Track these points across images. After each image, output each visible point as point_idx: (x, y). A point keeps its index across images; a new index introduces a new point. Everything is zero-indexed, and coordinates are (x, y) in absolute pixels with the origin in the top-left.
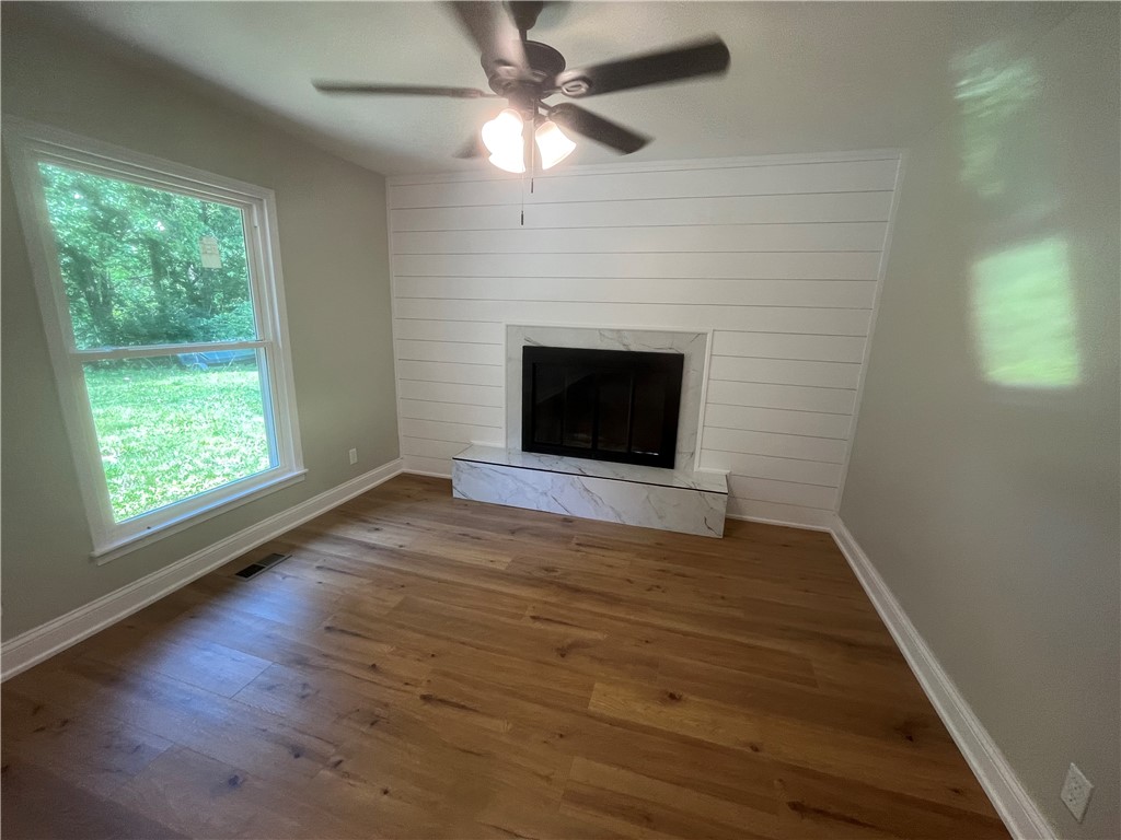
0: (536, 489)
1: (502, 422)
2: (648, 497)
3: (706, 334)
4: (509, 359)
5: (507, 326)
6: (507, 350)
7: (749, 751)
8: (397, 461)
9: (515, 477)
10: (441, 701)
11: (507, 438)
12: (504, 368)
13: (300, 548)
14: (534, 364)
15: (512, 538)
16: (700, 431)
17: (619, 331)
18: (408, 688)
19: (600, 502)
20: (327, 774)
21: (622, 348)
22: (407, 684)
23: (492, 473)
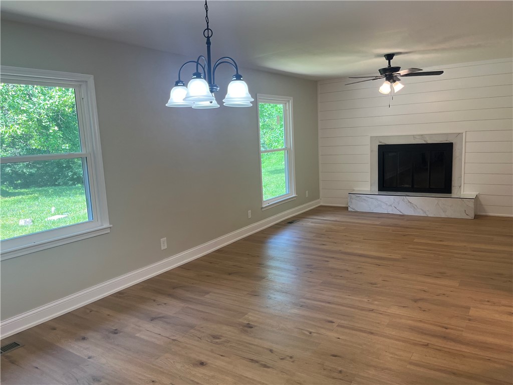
0: (387, 204)
1: (368, 179)
2: (438, 203)
3: (463, 133)
4: (372, 151)
5: (371, 137)
6: (371, 147)
8: (318, 200)
9: (377, 199)
11: (371, 186)
12: (369, 155)
14: (383, 152)
16: (463, 176)
17: (422, 135)
19: (415, 207)
21: (424, 142)
23: (366, 199)
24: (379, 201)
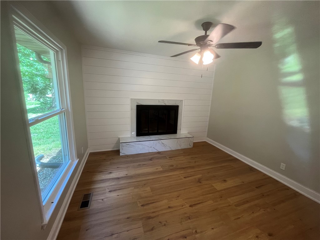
0: (148, 146)
3: (183, 100)
5: (131, 99)
6: (131, 106)
7: (243, 183)
8: (88, 149)
9: (142, 144)
10: (194, 205)
11: (131, 133)
12: (130, 112)
13: (91, 189)
14: (140, 110)
15: (152, 162)
16: (182, 124)
17: (163, 100)
18: (184, 207)
20: (197, 236)
21: (164, 105)
22: (182, 206)
23: (134, 145)
24: (144, 145)
